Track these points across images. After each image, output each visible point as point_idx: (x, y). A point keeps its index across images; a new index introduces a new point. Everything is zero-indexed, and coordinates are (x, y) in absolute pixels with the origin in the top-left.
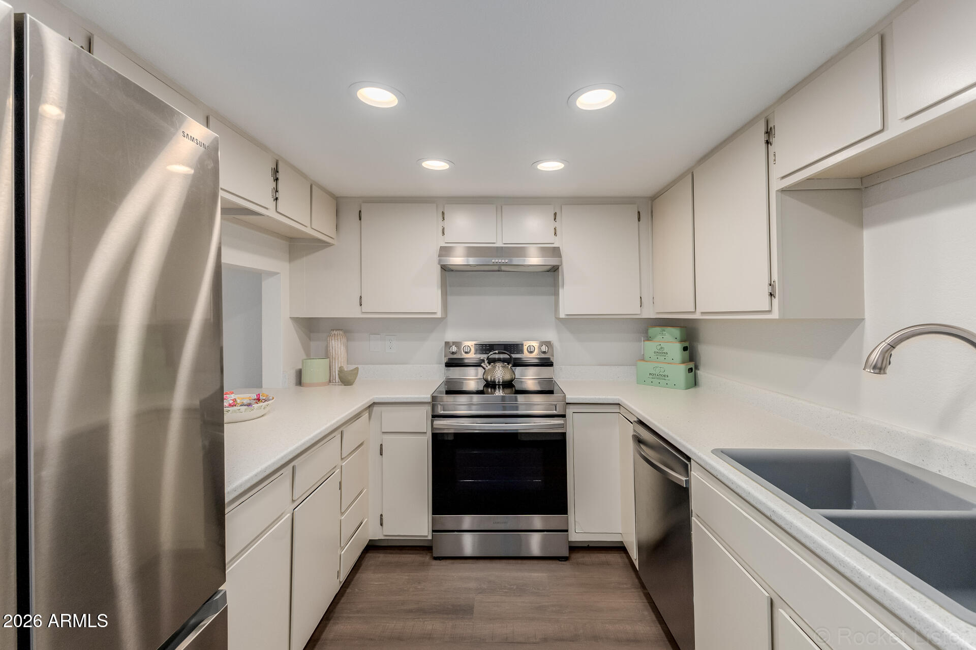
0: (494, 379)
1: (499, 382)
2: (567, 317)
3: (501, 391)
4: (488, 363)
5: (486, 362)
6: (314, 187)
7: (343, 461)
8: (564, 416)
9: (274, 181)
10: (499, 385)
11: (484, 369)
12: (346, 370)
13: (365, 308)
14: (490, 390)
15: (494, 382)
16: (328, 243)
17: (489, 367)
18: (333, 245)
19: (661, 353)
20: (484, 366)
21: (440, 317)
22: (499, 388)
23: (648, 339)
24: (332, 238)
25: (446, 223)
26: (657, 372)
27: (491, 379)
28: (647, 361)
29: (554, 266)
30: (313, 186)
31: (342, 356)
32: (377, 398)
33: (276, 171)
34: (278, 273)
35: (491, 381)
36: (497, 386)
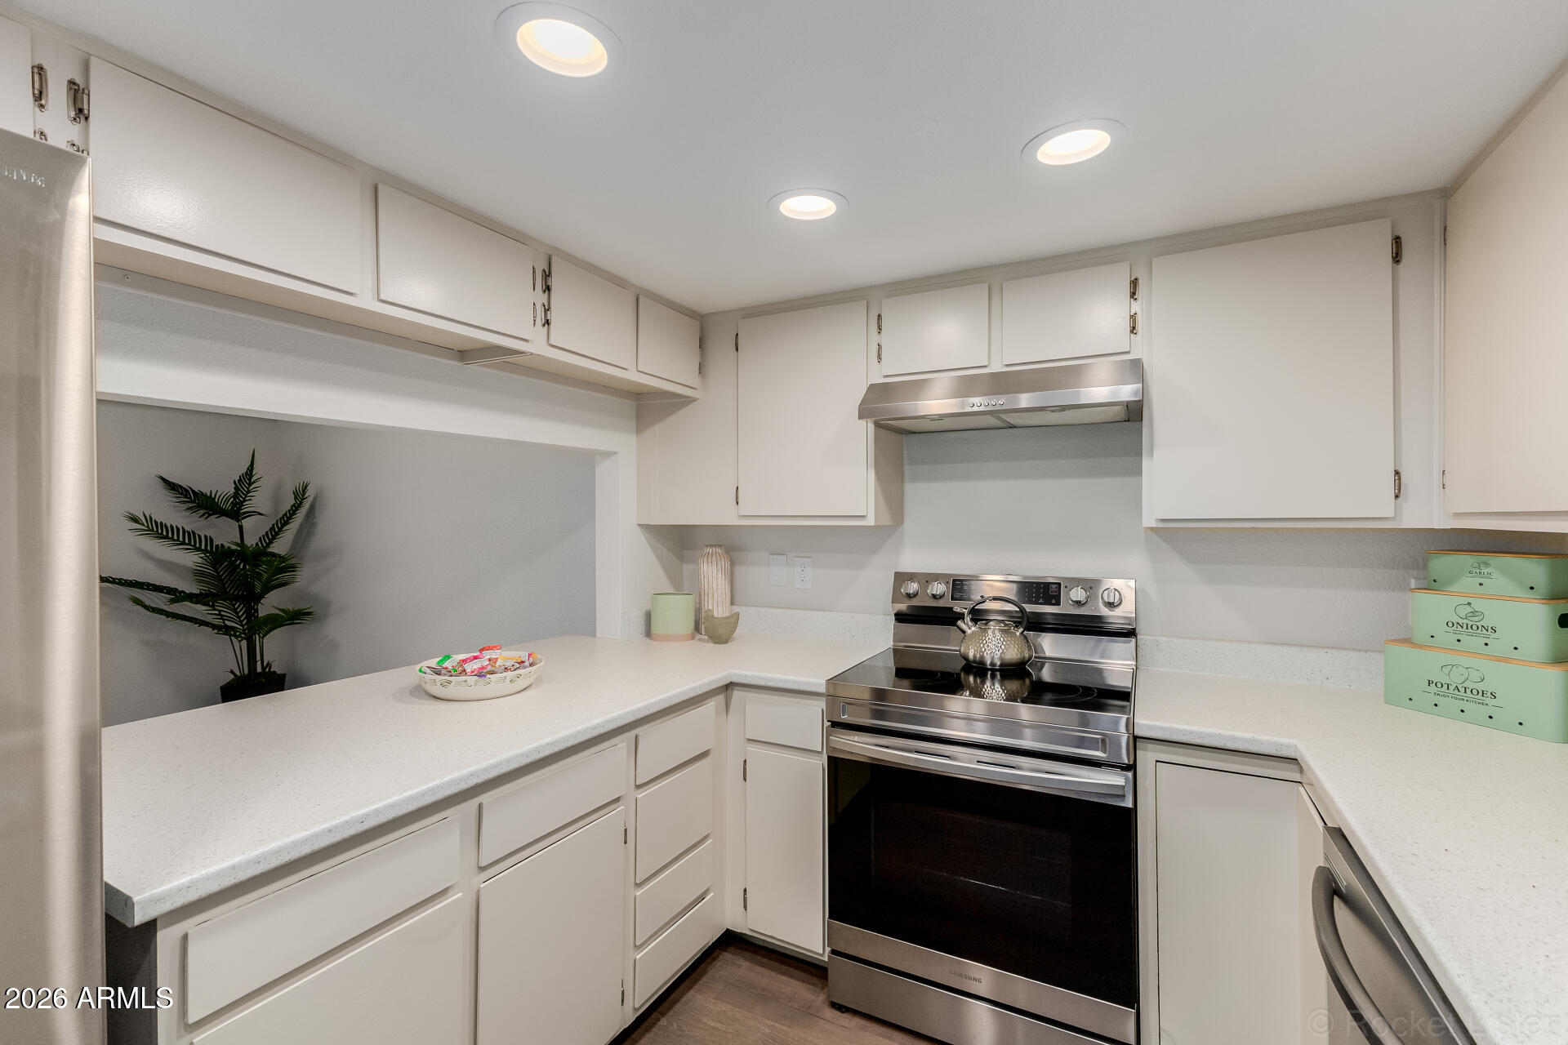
0: (982, 657)
1: (993, 664)
2: (1161, 525)
3: (997, 685)
4: (972, 620)
5: (968, 619)
6: (641, 299)
7: (639, 791)
8: (1132, 767)
9: (544, 292)
10: (993, 671)
11: (964, 632)
12: (716, 615)
13: (744, 509)
14: (971, 679)
15: (982, 662)
16: (690, 398)
17: (973, 629)
18: (695, 400)
19: (1471, 625)
20: (964, 627)
21: (873, 524)
22: (993, 677)
23: (1432, 585)
24: (692, 388)
25: (886, 339)
26: (1456, 678)
27: (975, 656)
28: (1421, 647)
29: (1128, 405)
30: (640, 296)
31: (719, 591)
32: (736, 674)
33: (547, 275)
34: (615, 453)
35: (974, 662)
36: (990, 672)
